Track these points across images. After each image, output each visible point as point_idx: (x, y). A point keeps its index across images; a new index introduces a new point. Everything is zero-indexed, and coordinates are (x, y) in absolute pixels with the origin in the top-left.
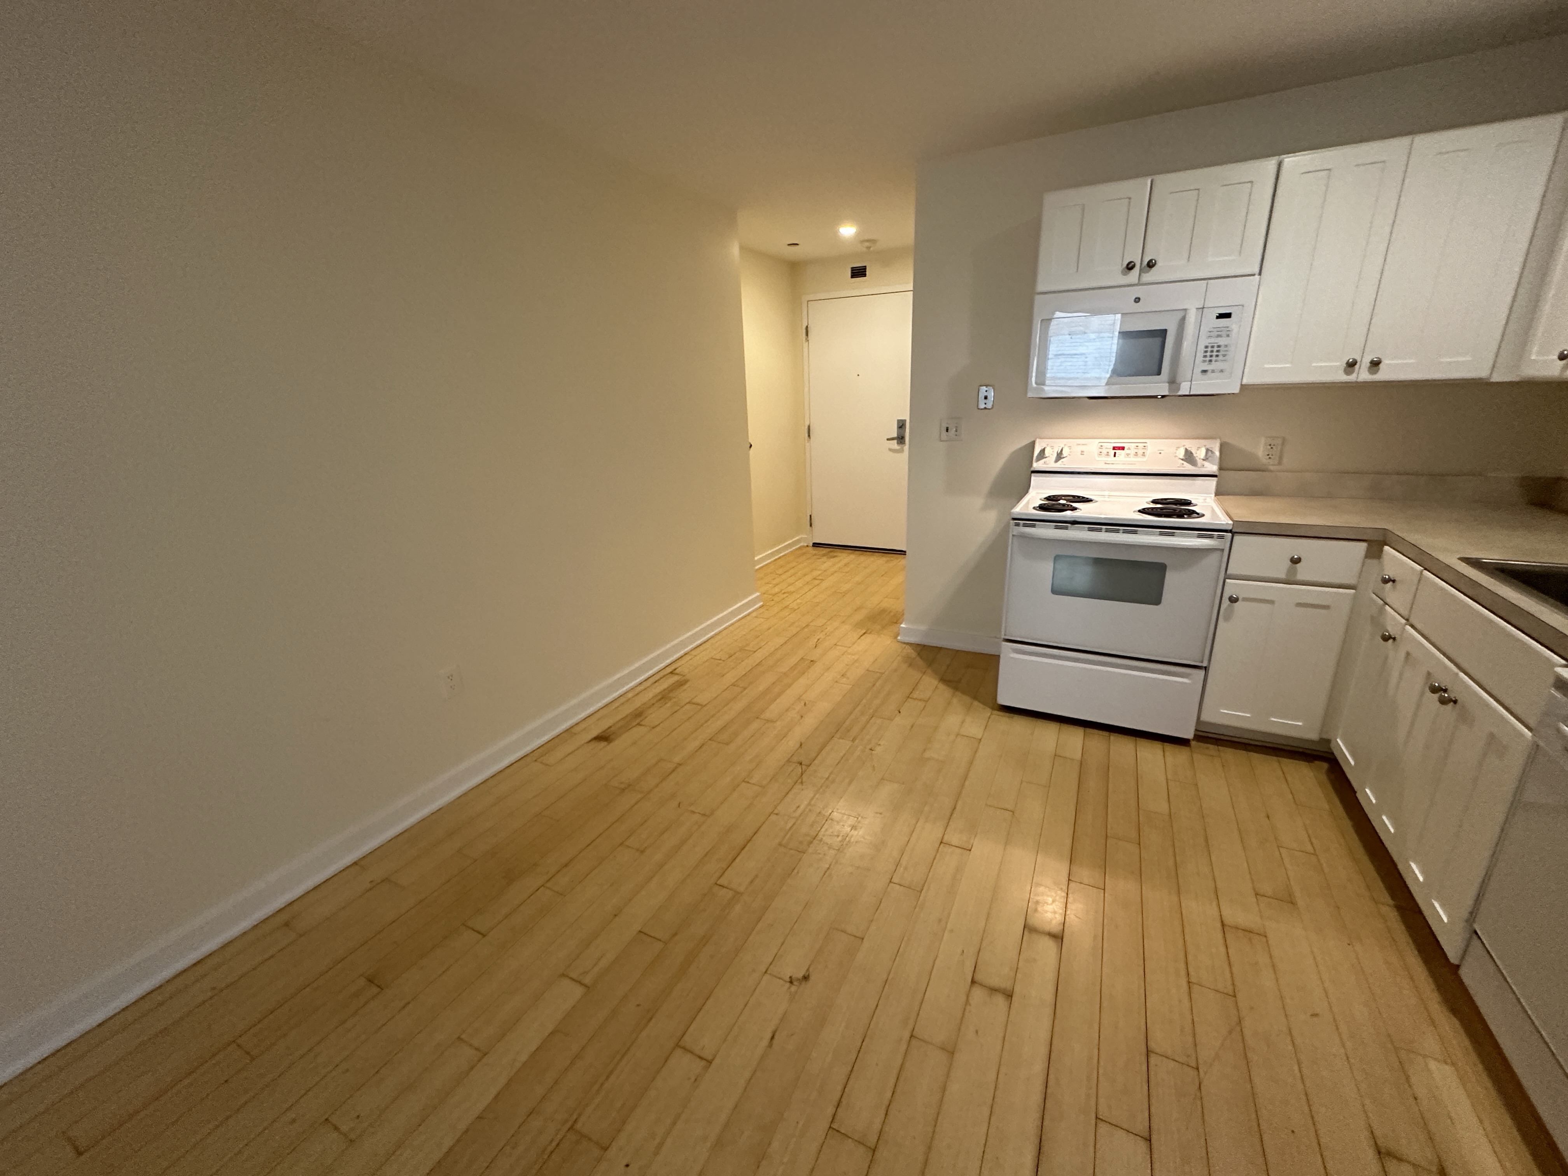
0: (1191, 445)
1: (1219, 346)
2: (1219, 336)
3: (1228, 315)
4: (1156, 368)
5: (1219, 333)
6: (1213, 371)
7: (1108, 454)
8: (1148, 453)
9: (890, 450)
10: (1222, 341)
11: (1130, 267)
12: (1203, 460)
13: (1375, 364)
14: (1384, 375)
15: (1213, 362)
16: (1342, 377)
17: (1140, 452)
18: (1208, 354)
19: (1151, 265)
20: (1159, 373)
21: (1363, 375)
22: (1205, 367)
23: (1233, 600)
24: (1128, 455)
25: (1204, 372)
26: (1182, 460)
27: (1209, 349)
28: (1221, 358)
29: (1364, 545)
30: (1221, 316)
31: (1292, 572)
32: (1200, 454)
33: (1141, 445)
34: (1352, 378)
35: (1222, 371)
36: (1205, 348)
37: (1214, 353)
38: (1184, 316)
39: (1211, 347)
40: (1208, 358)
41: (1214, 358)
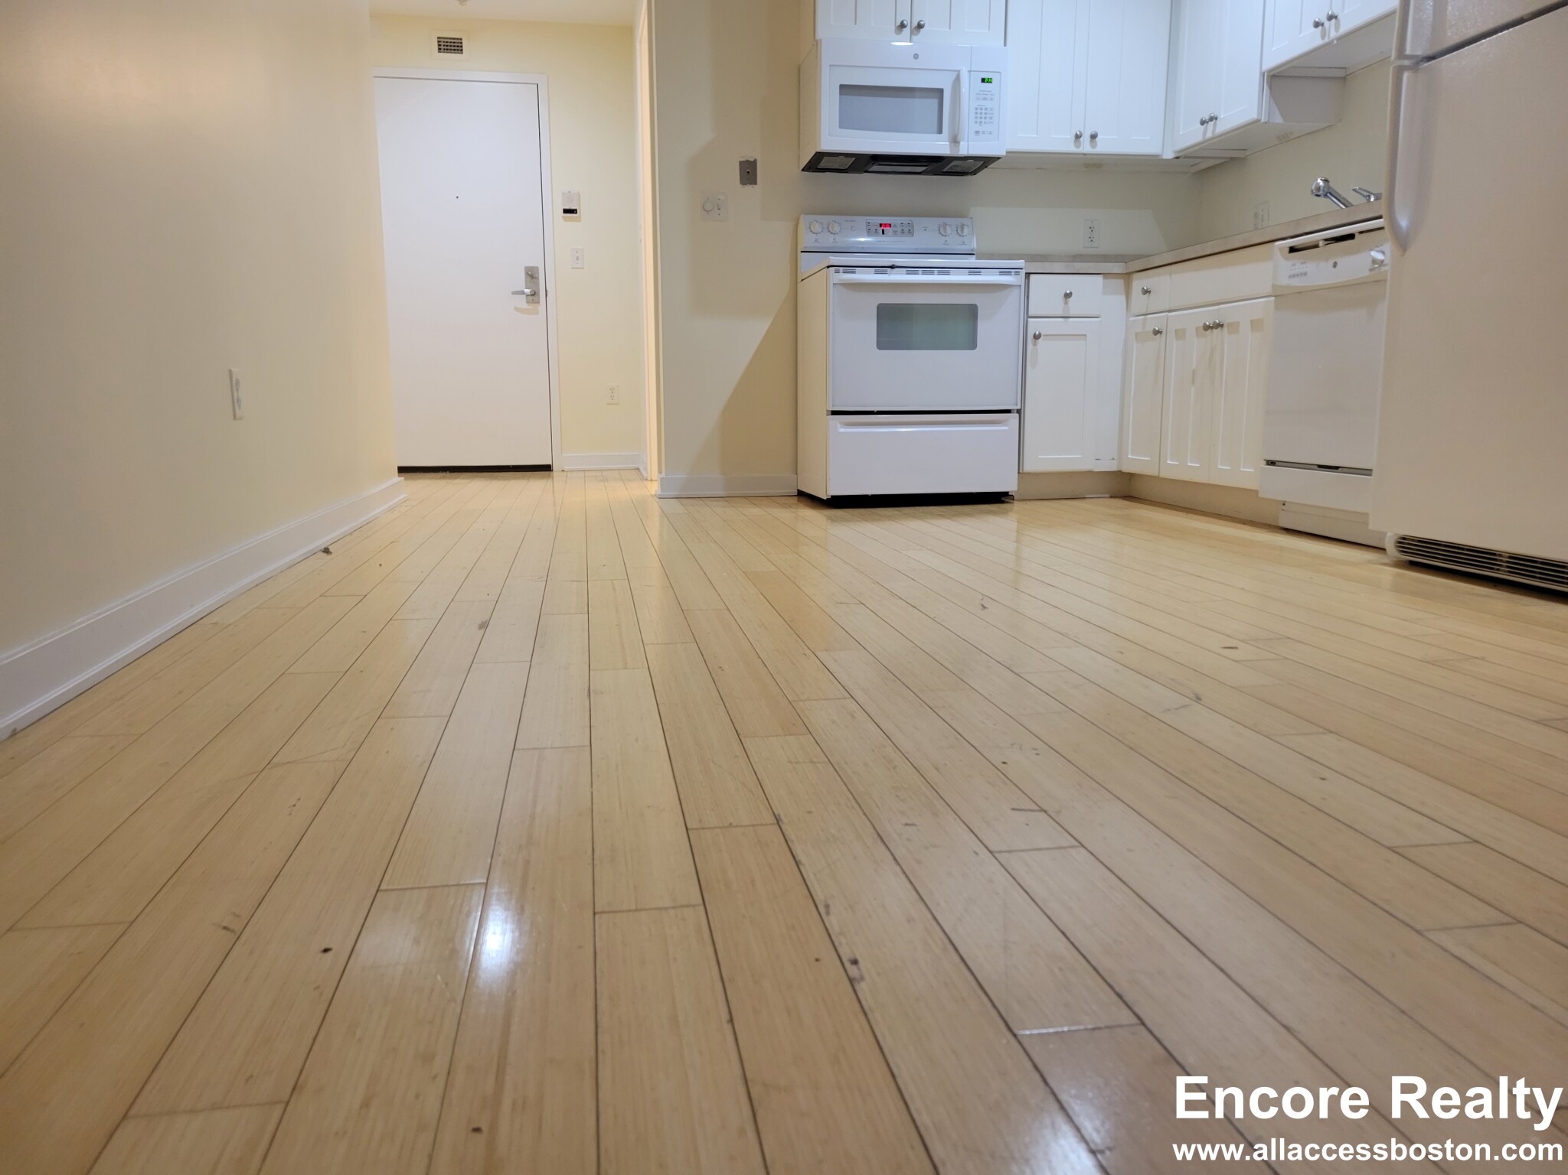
1: (986, 109)
2: (985, 99)
3: (988, 81)
4: (935, 127)
5: (985, 96)
6: (984, 133)
9: (516, 309)
10: (988, 104)
11: (902, 26)
13: (1094, 137)
14: (1099, 148)
15: (983, 124)
16: (1069, 147)
18: (979, 115)
19: (920, 26)
20: (940, 131)
21: (1086, 147)
22: (977, 127)
23: (1037, 337)
25: (977, 132)
27: (979, 111)
28: (988, 120)
31: (1065, 306)
34: (1080, 150)
35: (990, 133)
36: (977, 109)
37: (984, 115)
38: (958, 79)
39: (981, 109)
40: (979, 120)
41: (983, 120)
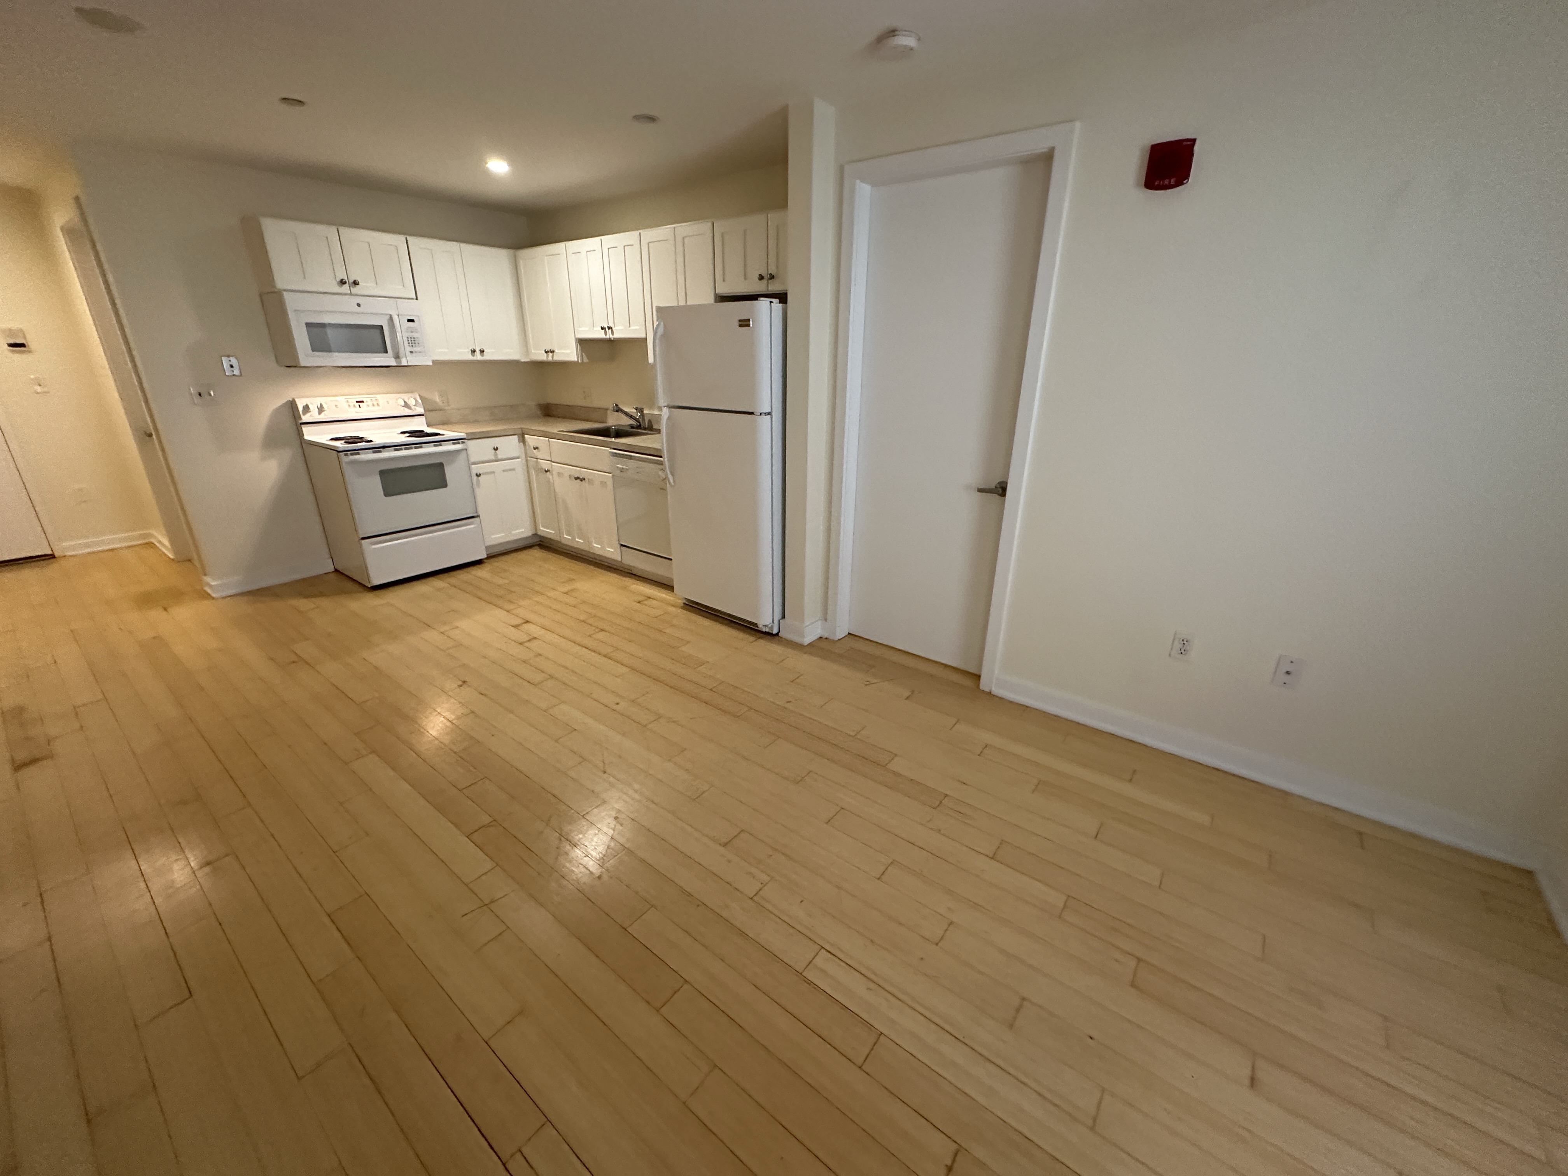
0: (405, 397)
1: (414, 338)
2: (412, 332)
3: (412, 321)
4: (383, 350)
5: (412, 330)
6: (416, 353)
7: (354, 406)
8: (380, 403)
10: (415, 335)
12: (414, 405)
13: (482, 351)
14: (487, 357)
15: (414, 347)
16: (470, 357)
17: (375, 403)
18: (409, 342)
19: (356, 283)
20: (386, 352)
21: (478, 356)
22: (411, 350)
23: (478, 475)
24: (368, 406)
25: (411, 352)
26: (403, 406)
28: (417, 344)
29: (516, 436)
30: (409, 321)
31: (496, 455)
32: (412, 402)
33: (374, 399)
34: (475, 358)
35: (420, 352)
36: (408, 338)
37: (412, 342)
38: (391, 318)
39: (411, 338)
40: (411, 345)
41: (414, 345)
